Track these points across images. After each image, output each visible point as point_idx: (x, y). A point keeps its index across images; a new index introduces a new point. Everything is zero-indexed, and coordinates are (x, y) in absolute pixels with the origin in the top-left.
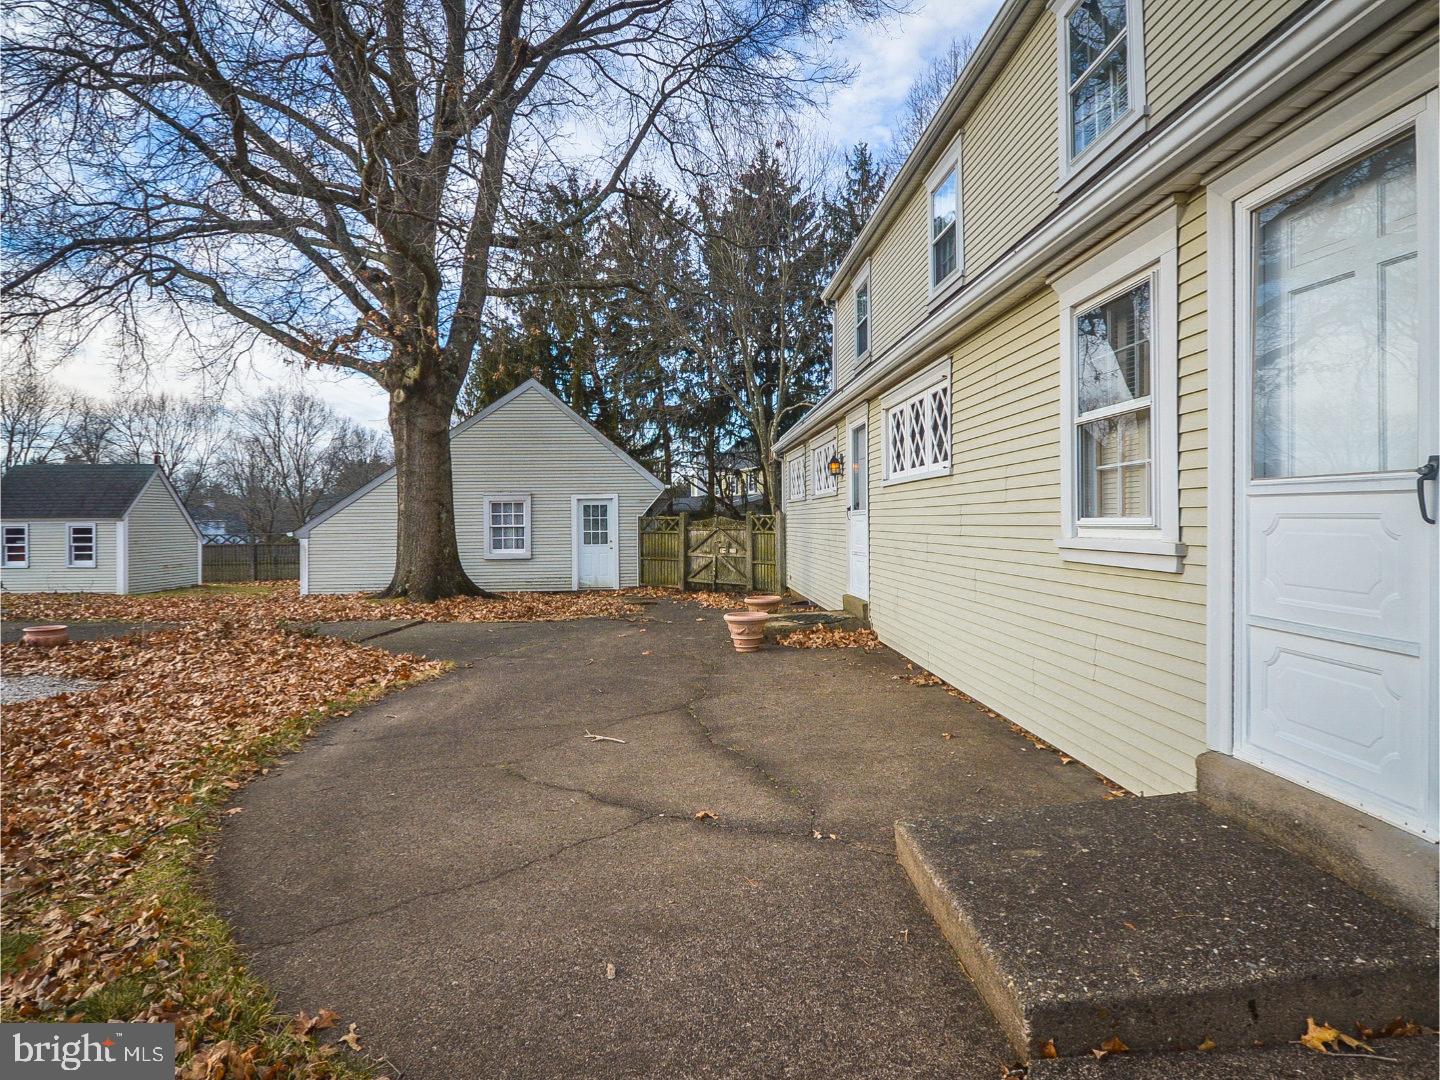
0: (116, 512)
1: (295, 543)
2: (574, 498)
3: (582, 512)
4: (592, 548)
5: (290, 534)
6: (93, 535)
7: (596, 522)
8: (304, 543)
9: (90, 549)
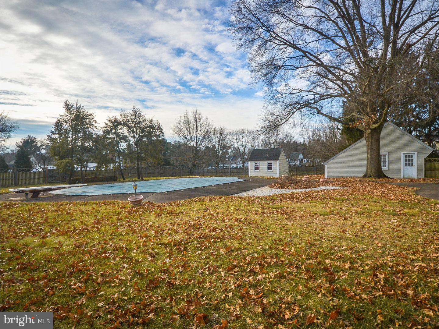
0: (277, 159)
1: (324, 165)
2: (402, 153)
3: (404, 157)
4: (408, 167)
5: (322, 164)
6: (272, 164)
7: (409, 160)
8: (326, 166)
9: (271, 167)
